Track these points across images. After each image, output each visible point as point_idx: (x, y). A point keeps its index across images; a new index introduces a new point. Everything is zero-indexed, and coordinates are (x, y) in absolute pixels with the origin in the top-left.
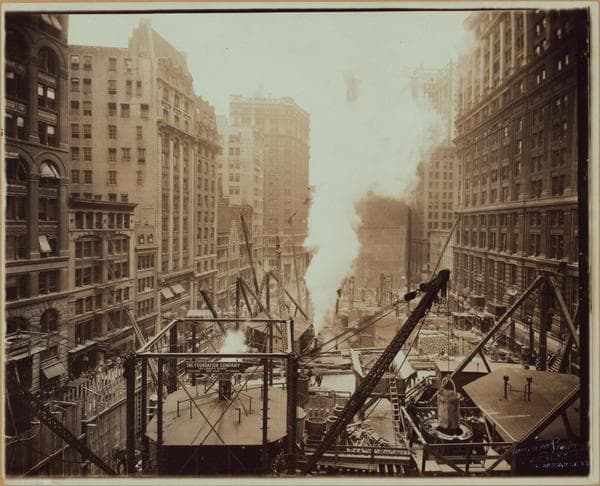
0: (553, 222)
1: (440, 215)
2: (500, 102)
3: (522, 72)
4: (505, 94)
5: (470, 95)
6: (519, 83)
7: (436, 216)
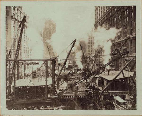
0: (118, 46)
1: (91, 51)
2: (105, 18)
3: (110, 10)
4: (106, 16)
5: (98, 18)
6: (110, 13)
7: (90, 51)
